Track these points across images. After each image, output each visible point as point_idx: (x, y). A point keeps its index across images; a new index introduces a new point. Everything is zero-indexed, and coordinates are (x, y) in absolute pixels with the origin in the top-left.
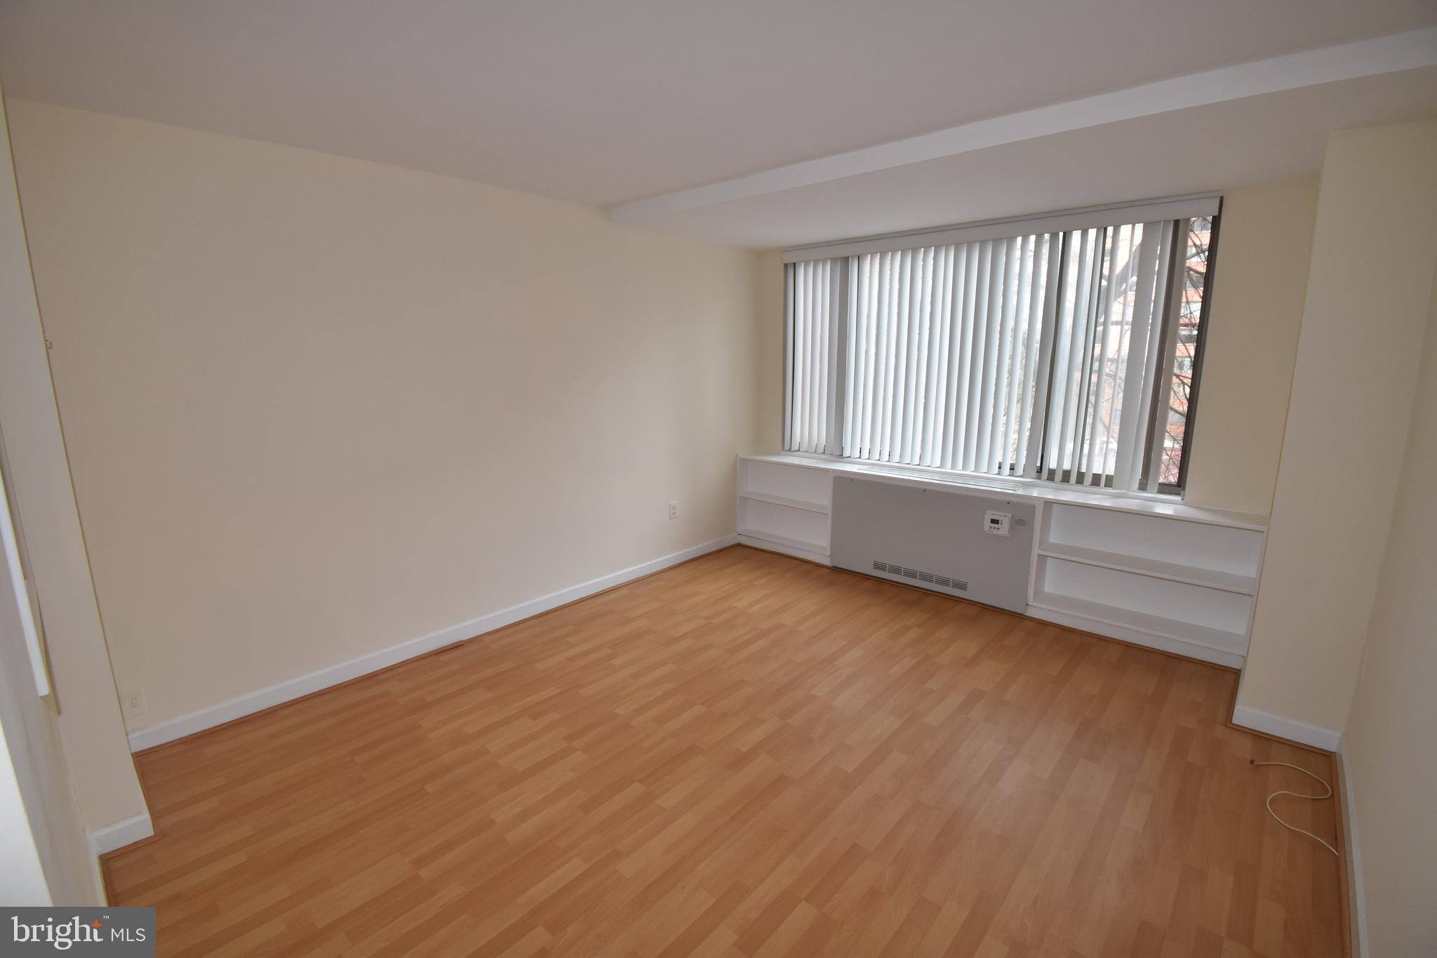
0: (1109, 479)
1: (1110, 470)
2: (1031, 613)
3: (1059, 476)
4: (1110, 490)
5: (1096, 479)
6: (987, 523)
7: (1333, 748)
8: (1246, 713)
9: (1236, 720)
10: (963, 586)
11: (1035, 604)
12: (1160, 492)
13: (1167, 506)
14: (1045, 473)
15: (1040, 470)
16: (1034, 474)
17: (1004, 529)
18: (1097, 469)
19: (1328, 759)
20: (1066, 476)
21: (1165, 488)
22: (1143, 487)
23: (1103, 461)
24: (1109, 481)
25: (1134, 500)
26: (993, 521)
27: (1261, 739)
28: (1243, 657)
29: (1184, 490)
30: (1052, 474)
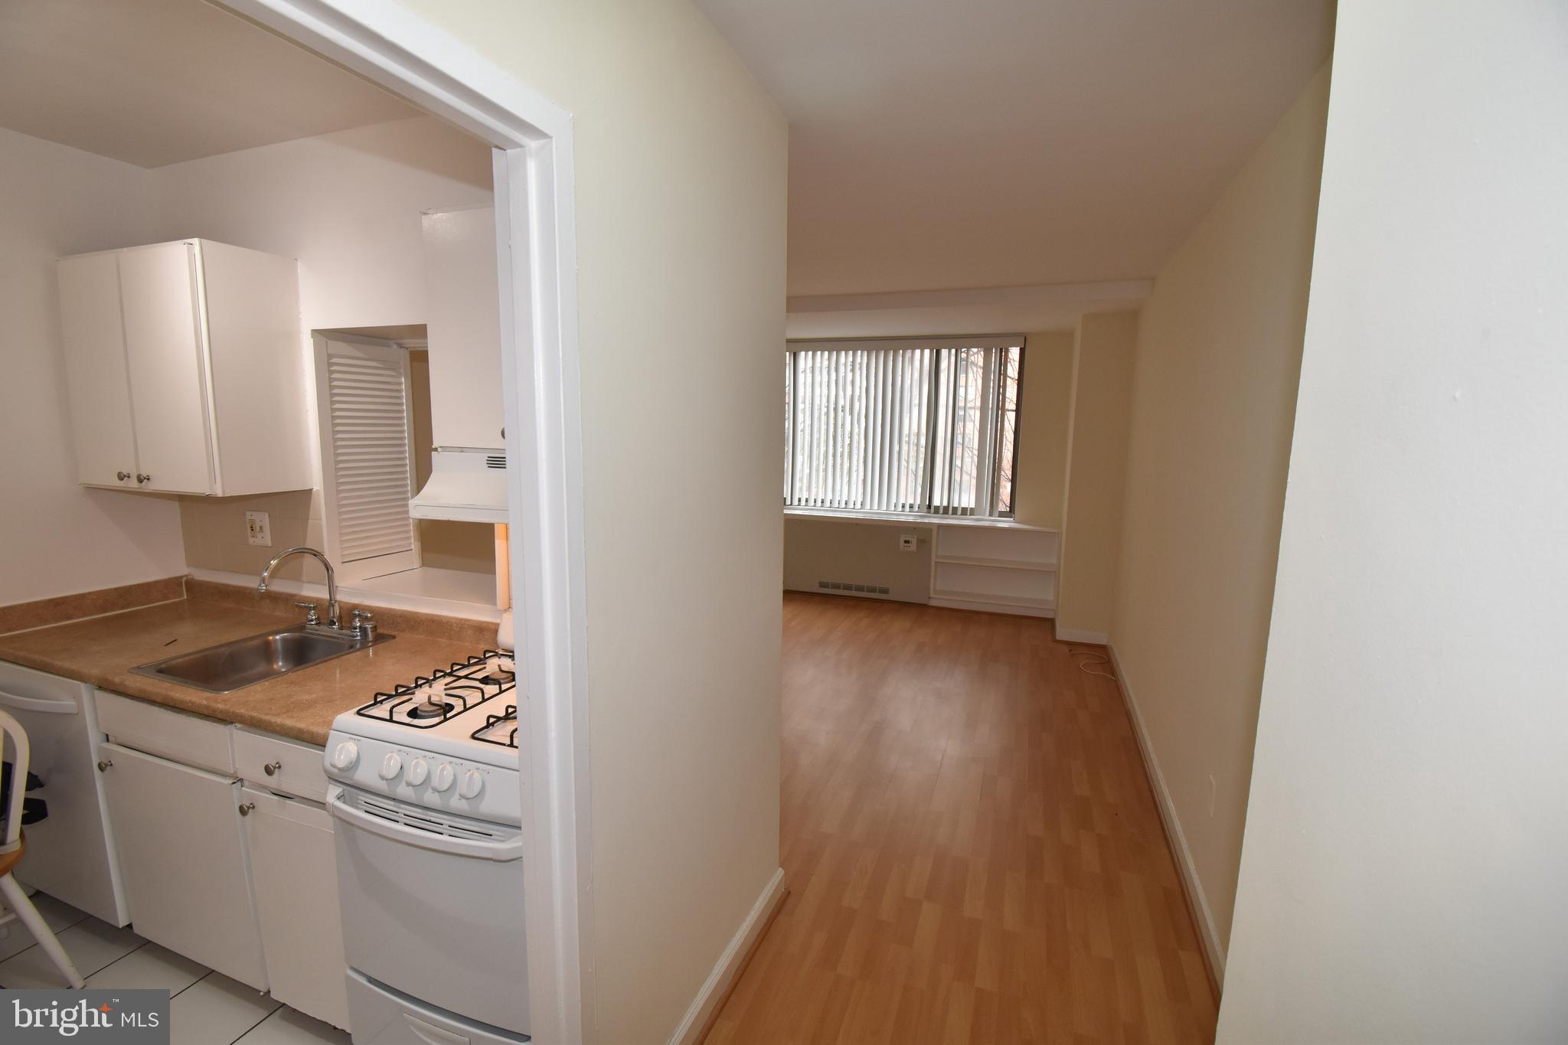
0: (972, 510)
1: (972, 505)
2: (933, 603)
3: (941, 511)
4: (973, 517)
5: (964, 511)
6: (902, 542)
7: (1103, 643)
8: (1062, 633)
9: (1058, 638)
10: (885, 591)
11: (935, 596)
12: (999, 516)
13: (1005, 523)
14: (932, 510)
15: (929, 506)
16: (926, 510)
17: (913, 547)
18: (964, 505)
19: (1103, 648)
20: (946, 510)
21: (1002, 514)
22: (991, 515)
23: (968, 500)
24: (972, 511)
25: (986, 521)
26: (906, 542)
27: (1072, 645)
28: (1054, 610)
29: (1014, 513)
30: (937, 508)
